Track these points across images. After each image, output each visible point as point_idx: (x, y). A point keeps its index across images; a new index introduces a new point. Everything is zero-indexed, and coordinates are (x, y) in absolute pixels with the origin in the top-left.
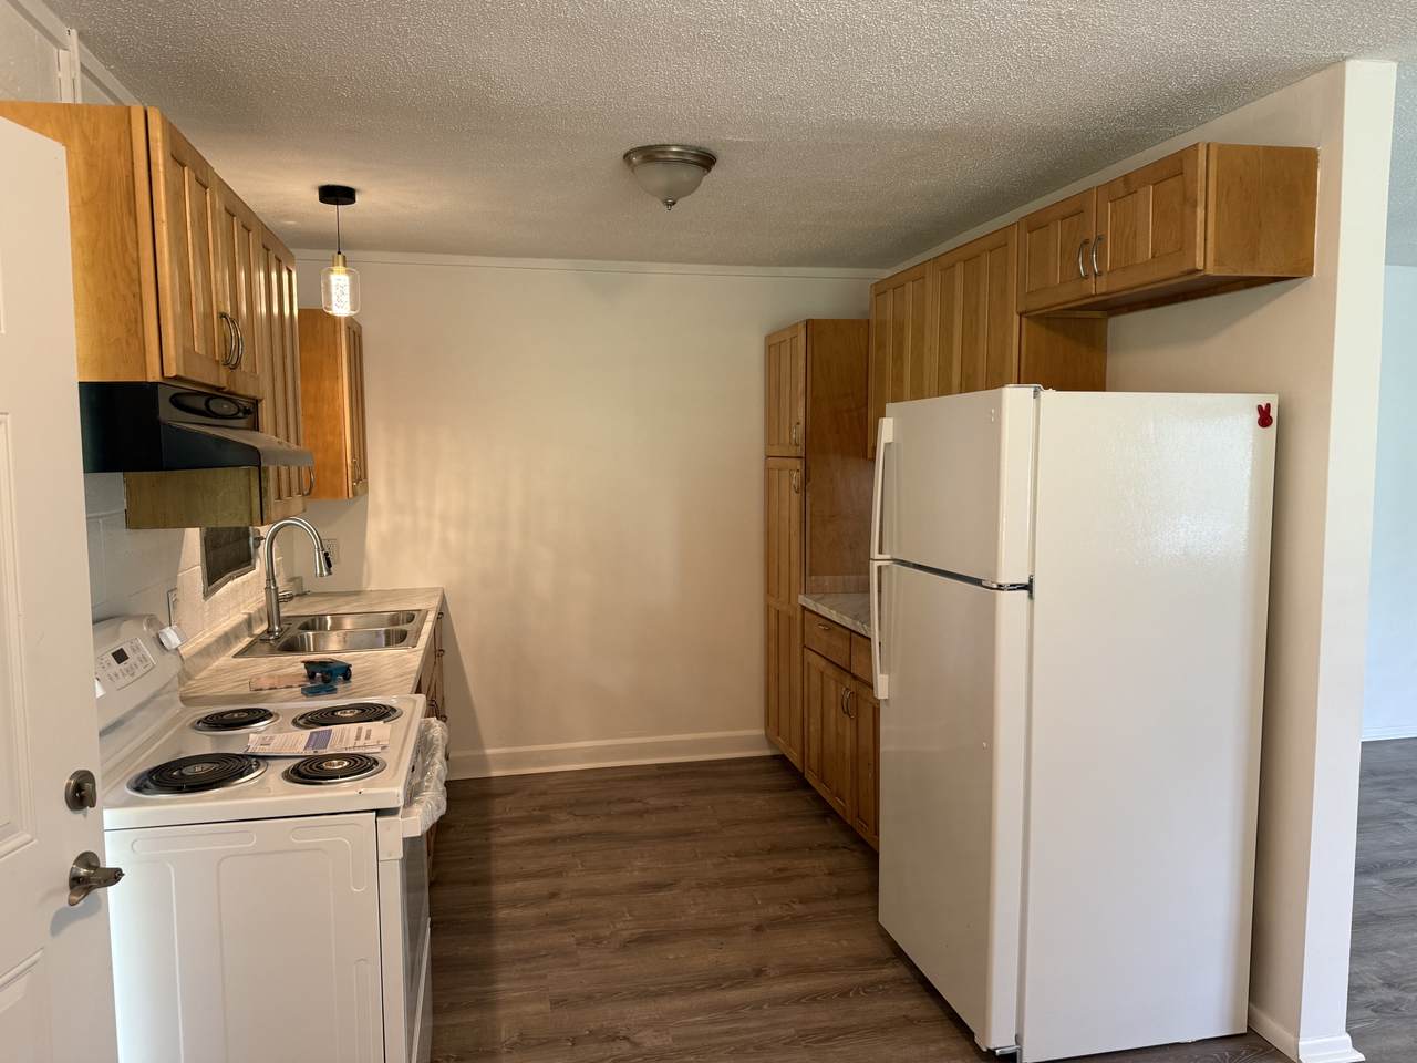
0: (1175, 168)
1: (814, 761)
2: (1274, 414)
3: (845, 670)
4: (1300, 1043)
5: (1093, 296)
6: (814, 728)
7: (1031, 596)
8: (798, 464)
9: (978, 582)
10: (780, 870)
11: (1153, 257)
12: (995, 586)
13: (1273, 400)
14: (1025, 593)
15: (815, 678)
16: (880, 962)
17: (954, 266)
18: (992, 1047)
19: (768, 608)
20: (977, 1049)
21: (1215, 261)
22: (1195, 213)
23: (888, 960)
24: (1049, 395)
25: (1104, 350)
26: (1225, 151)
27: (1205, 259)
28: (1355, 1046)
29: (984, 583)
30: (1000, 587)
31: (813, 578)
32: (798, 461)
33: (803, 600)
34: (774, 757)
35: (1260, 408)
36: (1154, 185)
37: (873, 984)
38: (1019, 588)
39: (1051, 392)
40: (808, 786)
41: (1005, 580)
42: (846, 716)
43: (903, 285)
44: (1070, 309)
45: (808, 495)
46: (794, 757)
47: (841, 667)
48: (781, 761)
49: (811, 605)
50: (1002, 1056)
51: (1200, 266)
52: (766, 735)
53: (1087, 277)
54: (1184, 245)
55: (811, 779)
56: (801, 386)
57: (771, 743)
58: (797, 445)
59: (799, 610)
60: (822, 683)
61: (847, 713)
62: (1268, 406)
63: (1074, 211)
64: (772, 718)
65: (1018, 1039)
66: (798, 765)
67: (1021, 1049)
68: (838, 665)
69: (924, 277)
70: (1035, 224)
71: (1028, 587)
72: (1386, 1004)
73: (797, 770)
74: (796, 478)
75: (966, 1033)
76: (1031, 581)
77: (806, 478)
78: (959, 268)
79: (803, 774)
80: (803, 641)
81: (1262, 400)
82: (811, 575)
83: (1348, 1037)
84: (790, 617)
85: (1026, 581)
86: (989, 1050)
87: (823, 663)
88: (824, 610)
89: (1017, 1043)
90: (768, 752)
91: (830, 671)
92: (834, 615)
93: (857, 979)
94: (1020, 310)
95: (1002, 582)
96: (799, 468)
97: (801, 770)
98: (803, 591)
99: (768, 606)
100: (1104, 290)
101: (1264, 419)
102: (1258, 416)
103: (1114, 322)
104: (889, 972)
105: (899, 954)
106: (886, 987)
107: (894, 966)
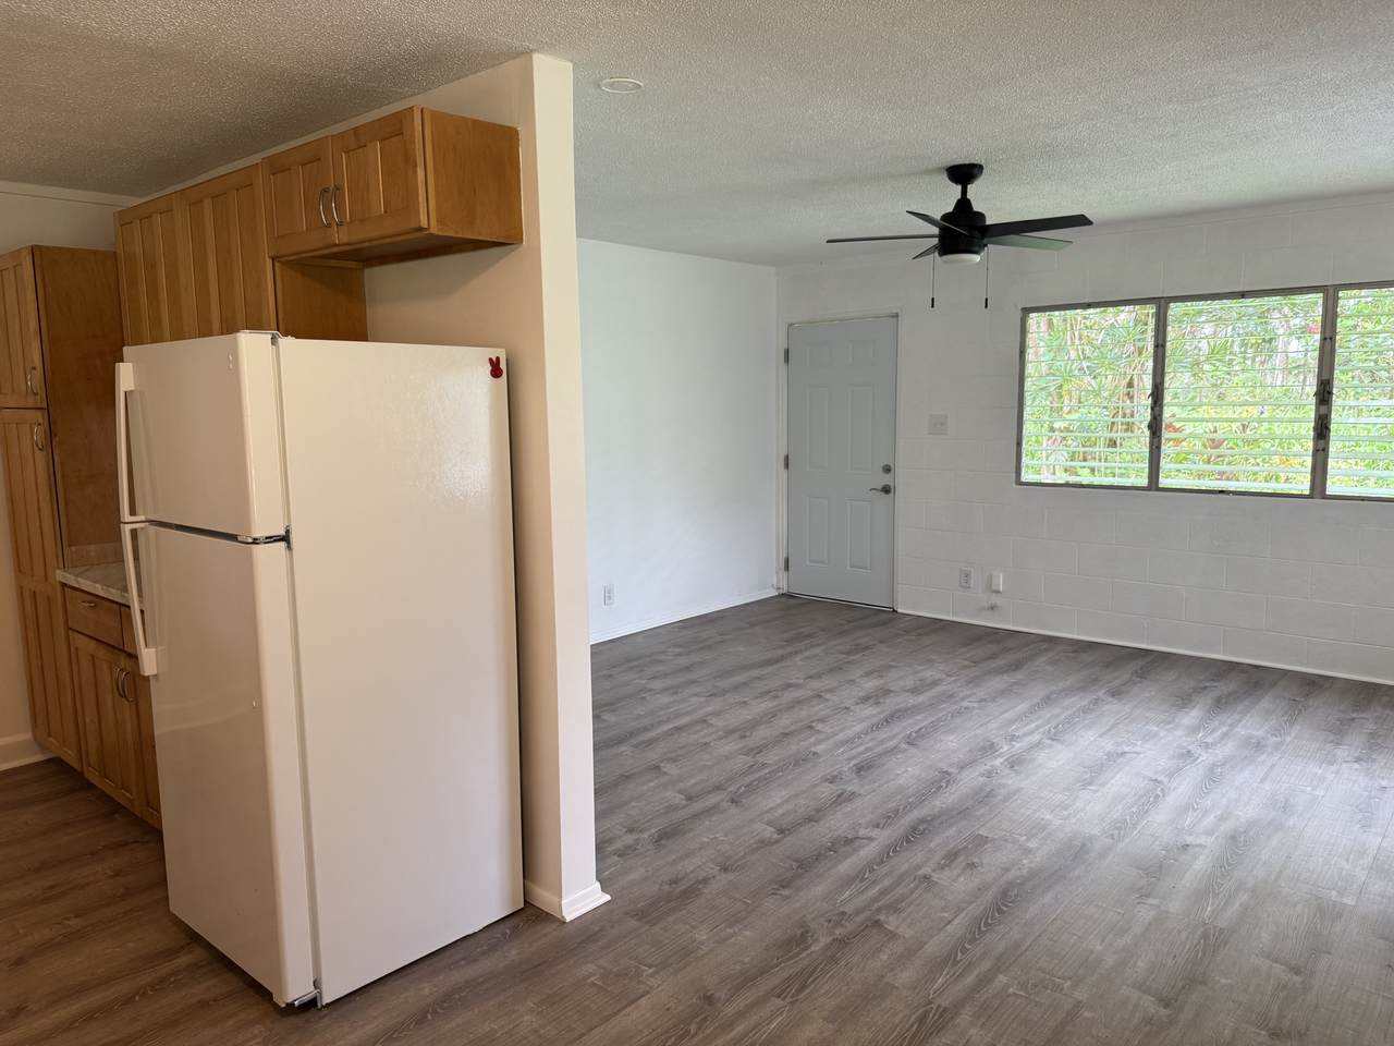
0: (395, 128)
1: (93, 758)
2: (503, 366)
3: (120, 650)
4: (563, 902)
5: (336, 245)
6: (90, 718)
7: (289, 547)
8: (39, 416)
9: (233, 537)
10: (52, 887)
11: (385, 212)
12: (250, 540)
13: (501, 354)
14: (282, 544)
15: (85, 664)
16: (169, 954)
17: (201, 201)
18: (289, 1001)
19: (21, 589)
20: (276, 1006)
21: (438, 221)
22: (416, 172)
23: (182, 948)
24: (287, 343)
25: (362, 300)
26: (437, 117)
27: (429, 217)
28: (604, 889)
29: (239, 539)
30: (255, 541)
31: (73, 548)
32: (39, 414)
33: (61, 576)
34: (48, 761)
35: (491, 360)
36: (381, 141)
37: (163, 980)
38: (275, 541)
39: (290, 340)
40: (91, 786)
41: (259, 533)
42: (124, 699)
43: (150, 217)
44: (321, 257)
45: (56, 452)
46: (69, 756)
47: (113, 647)
48: (57, 763)
49: (71, 580)
50: (300, 1006)
51: (424, 224)
52: (35, 739)
53: (329, 225)
54: (410, 204)
55: (92, 776)
56: (33, 324)
57: (43, 748)
58: (35, 394)
59: (59, 588)
60: (95, 670)
61: (123, 695)
62: (498, 359)
63: (313, 158)
64: (40, 715)
65: (316, 984)
66: (75, 765)
67: (320, 993)
68: (109, 645)
69: (171, 210)
70: (277, 167)
71: (285, 538)
72: (628, 847)
73: (75, 770)
74: (38, 434)
75: (264, 994)
76: (288, 532)
77: (51, 433)
78: (207, 204)
79: (82, 773)
80: (66, 621)
81: (493, 353)
82: (70, 546)
83: (598, 884)
84: (48, 598)
85: (283, 533)
86: (288, 1004)
87: (93, 644)
88: (86, 584)
89: (316, 987)
90: (39, 758)
91: (102, 653)
92: (99, 590)
93: (145, 979)
94: (273, 253)
95: (255, 536)
96: (40, 421)
97: (80, 770)
98: (61, 566)
99: (21, 588)
100: (345, 240)
101: (496, 372)
102: (490, 368)
103: (368, 272)
104: (183, 960)
105: (195, 938)
106: (179, 977)
107: (191, 952)
